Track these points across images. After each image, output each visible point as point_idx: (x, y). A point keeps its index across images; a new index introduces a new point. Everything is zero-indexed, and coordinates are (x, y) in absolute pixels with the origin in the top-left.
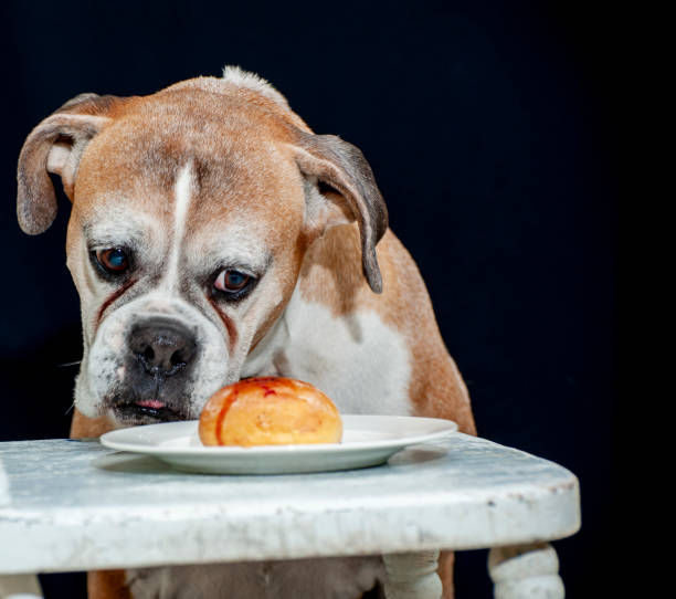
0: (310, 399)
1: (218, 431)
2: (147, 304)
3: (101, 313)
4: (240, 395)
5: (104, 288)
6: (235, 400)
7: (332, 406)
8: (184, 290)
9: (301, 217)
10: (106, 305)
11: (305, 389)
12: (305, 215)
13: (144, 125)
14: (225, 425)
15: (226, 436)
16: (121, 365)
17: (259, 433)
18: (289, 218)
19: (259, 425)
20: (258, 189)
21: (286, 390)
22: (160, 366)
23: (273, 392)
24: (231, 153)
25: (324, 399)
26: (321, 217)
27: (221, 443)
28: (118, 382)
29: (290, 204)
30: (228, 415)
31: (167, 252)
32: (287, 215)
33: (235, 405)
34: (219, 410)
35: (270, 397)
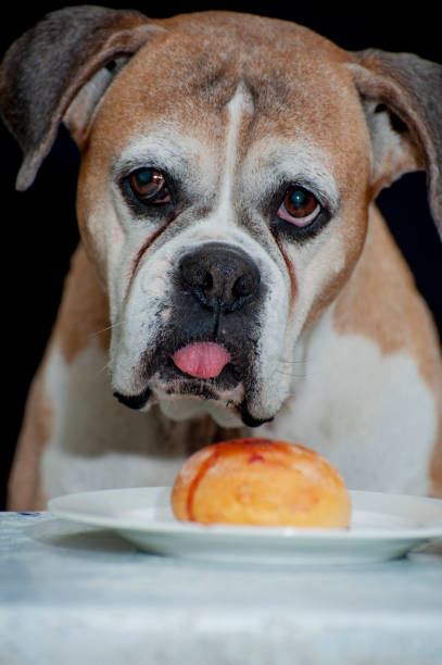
0: (307, 470)
1: (190, 501)
2: (195, 235)
3: (137, 262)
4: (220, 459)
5: (145, 227)
6: (213, 465)
7: (336, 480)
8: (244, 221)
9: (368, 159)
10: (143, 251)
11: (302, 457)
12: (371, 156)
13: (198, 50)
14: (198, 495)
15: (198, 510)
16: (166, 307)
17: (236, 508)
18: (354, 156)
19: (239, 497)
20: (317, 115)
21: (278, 456)
22: (220, 298)
23: (260, 458)
24: (283, 74)
25: (327, 470)
26: (389, 160)
27: (192, 518)
28: (161, 327)
29: (354, 140)
30: (203, 483)
31: (218, 182)
32: (351, 152)
33: (213, 471)
34: (193, 477)
35: (257, 464)
